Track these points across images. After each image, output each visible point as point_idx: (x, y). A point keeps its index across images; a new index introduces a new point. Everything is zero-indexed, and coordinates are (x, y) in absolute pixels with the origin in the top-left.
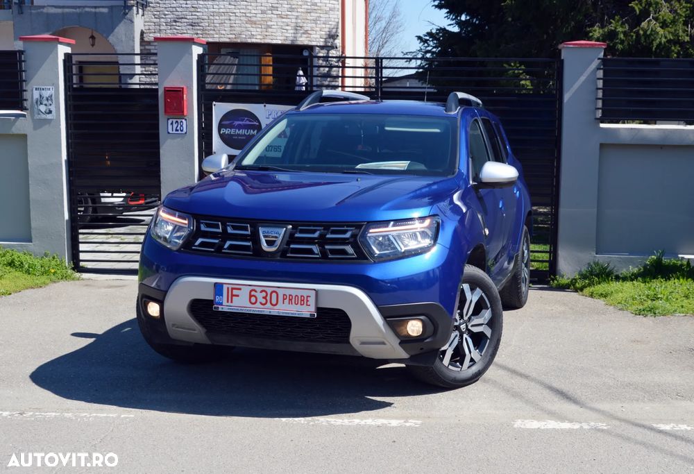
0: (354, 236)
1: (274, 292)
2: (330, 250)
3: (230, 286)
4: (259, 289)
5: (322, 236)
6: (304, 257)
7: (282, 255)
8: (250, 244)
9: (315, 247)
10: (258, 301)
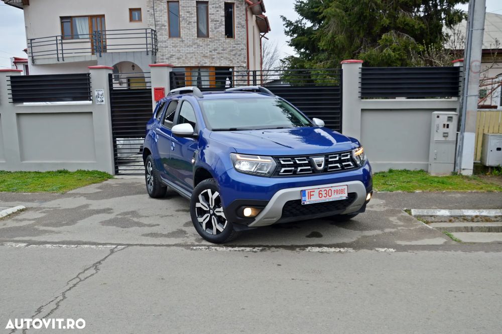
0: (351, 157)
1: (330, 189)
2: (345, 165)
3: (309, 191)
4: (323, 190)
5: (340, 159)
6: (335, 170)
7: (325, 171)
8: (310, 167)
9: (338, 165)
10: (323, 195)
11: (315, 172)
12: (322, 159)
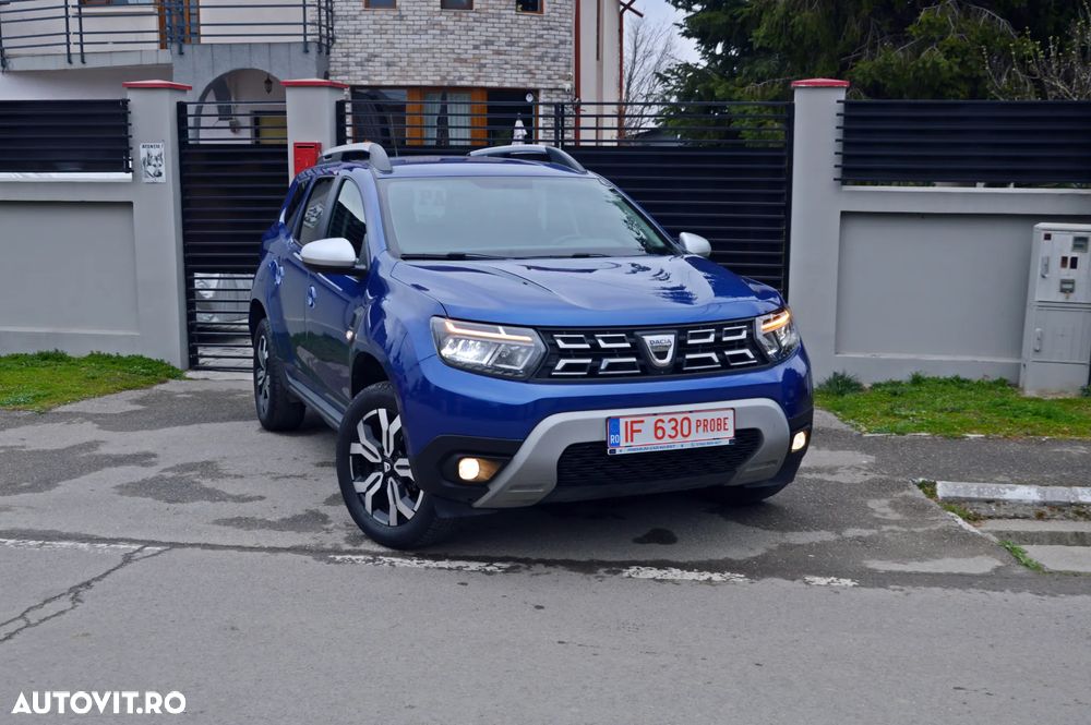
0: (750, 335)
1: (685, 418)
2: (731, 356)
3: (629, 420)
4: (666, 417)
5: (718, 339)
6: (703, 369)
7: (676, 370)
8: (634, 360)
9: (713, 356)
10: (667, 434)
11: (647, 371)
12: (669, 338)
